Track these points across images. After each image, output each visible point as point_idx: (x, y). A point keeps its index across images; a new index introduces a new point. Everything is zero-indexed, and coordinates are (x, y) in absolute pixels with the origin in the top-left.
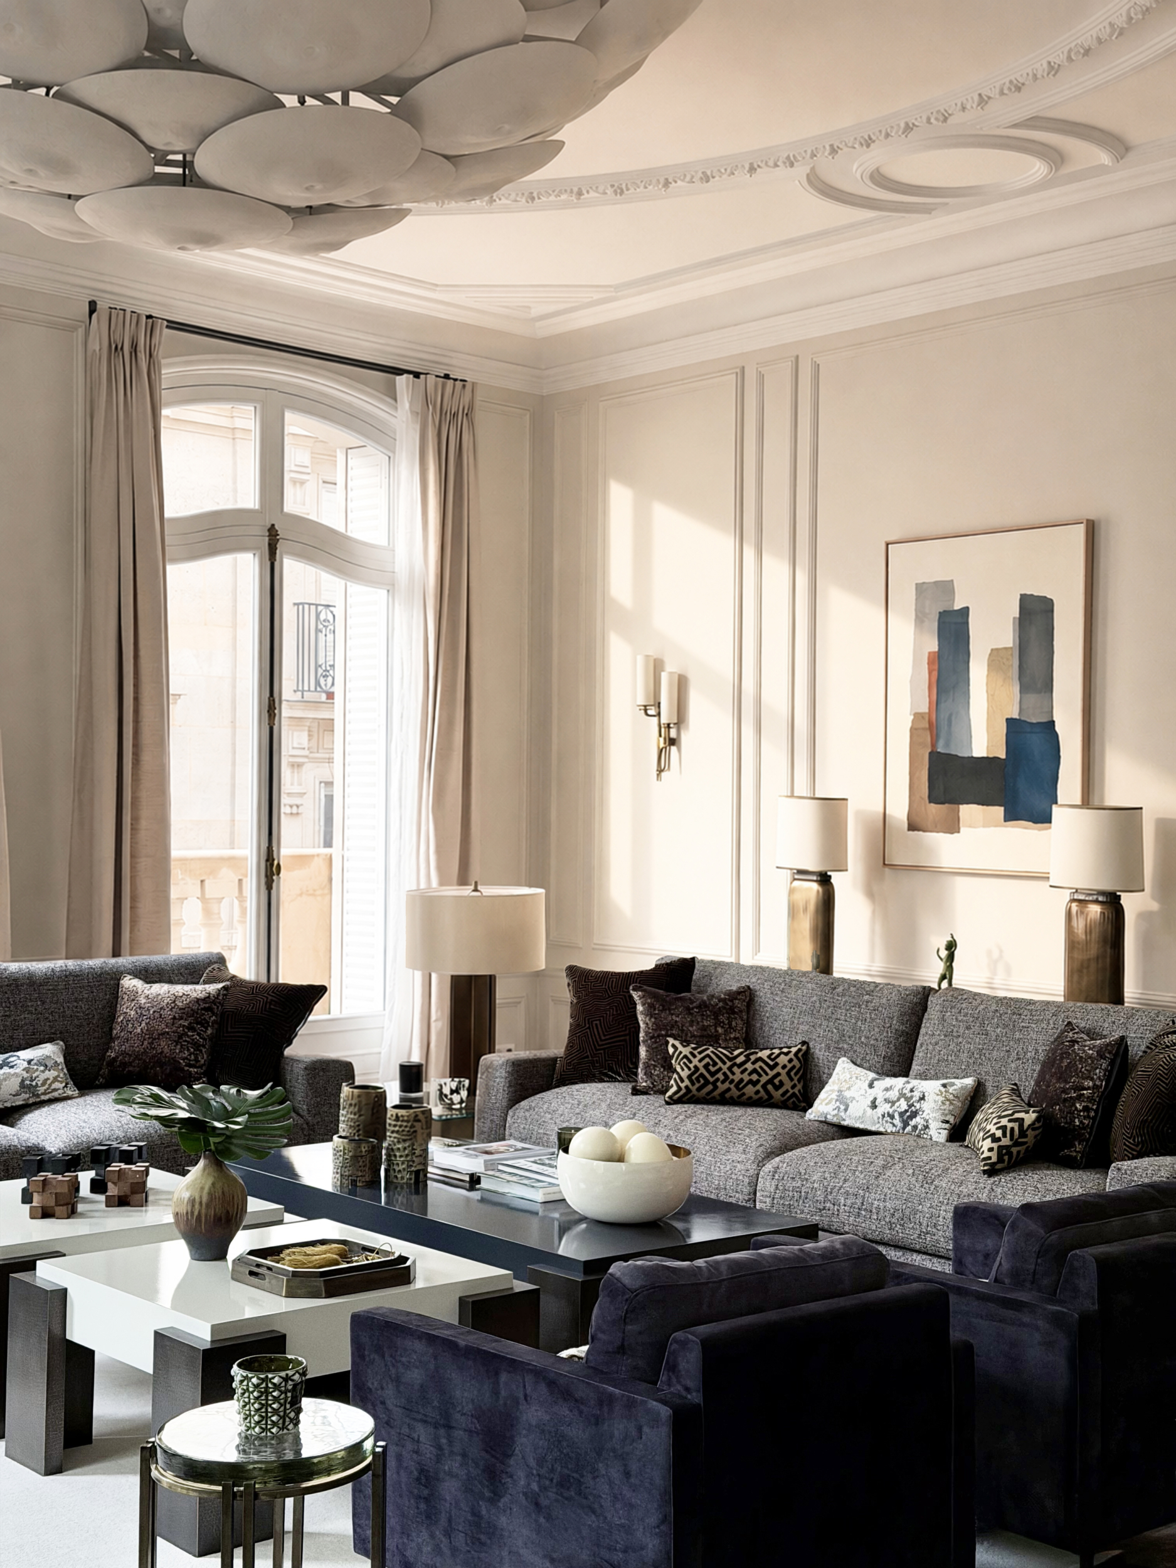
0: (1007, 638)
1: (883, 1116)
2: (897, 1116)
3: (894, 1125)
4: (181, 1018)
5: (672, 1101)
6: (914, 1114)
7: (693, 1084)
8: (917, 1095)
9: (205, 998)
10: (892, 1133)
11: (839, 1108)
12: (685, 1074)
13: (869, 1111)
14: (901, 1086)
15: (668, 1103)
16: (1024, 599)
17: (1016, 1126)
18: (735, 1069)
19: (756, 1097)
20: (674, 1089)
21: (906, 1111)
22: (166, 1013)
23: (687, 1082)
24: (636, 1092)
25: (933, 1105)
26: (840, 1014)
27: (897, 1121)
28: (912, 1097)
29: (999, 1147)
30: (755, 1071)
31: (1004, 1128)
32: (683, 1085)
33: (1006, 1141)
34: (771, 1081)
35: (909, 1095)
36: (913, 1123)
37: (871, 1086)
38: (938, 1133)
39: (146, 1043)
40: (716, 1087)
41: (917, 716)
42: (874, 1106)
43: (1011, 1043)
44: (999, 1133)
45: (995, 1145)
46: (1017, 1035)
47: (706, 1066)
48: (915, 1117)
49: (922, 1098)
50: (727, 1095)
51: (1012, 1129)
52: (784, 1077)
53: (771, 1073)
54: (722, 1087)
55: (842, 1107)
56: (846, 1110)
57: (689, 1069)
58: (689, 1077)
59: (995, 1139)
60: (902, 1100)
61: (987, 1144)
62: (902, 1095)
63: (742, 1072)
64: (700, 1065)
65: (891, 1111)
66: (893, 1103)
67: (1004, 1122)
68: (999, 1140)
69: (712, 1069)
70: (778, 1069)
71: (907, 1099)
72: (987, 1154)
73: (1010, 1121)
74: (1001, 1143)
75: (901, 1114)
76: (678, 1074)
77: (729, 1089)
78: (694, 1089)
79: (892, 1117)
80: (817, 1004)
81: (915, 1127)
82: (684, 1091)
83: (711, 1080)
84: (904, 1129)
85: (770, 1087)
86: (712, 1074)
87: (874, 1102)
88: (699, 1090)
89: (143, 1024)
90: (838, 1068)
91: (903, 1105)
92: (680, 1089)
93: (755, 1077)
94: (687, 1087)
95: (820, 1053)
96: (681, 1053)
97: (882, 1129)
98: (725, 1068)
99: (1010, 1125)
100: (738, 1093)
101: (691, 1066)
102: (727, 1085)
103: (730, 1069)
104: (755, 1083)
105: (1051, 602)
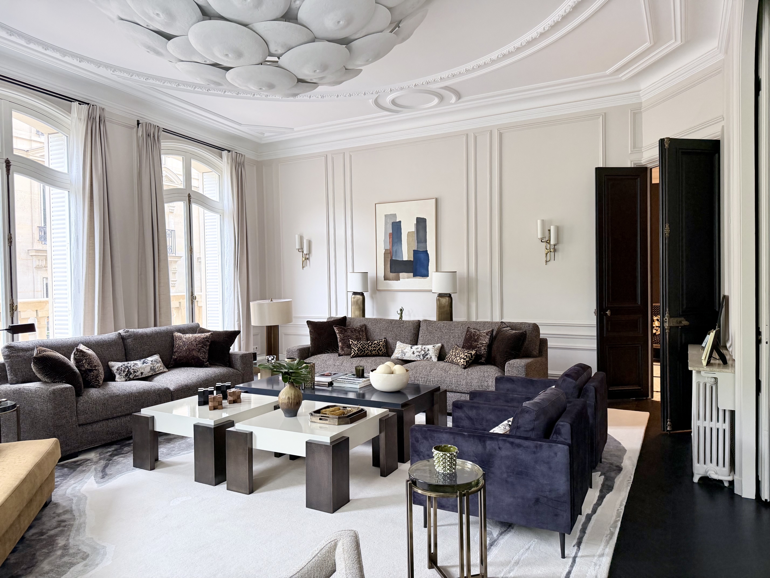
0: (413, 229)
1: (417, 356)
2: (421, 355)
3: (420, 358)
4: (199, 344)
5: (353, 357)
6: (427, 355)
7: (359, 352)
8: (426, 349)
9: (206, 338)
10: (419, 360)
11: (402, 355)
12: (356, 349)
13: (412, 355)
14: (421, 347)
15: (351, 358)
16: (417, 218)
17: (470, 355)
18: (369, 347)
19: (375, 354)
20: (353, 353)
21: (424, 354)
22: (193, 343)
23: (357, 351)
24: (340, 355)
25: (432, 352)
26: (395, 329)
27: (421, 357)
28: (425, 350)
29: (466, 361)
30: (374, 347)
32: (356, 352)
34: (379, 349)
35: (424, 350)
36: (427, 357)
37: (411, 348)
38: (435, 359)
39: (188, 353)
40: (365, 352)
41: (386, 250)
42: (413, 353)
43: (450, 334)
44: (465, 357)
45: (465, 361)
46: (452, 331)
47: (362, 346)
49: (428, 350)
50: (368, 354)
52: (382, 348)
53: (379, 347)
54: (366, 352)
55: (403, 355)
56: (405, 355)
57: (357, 347)
58: (358, 350)
59: (464, 359)
60: (422, 351)
61: (462, 360)
62: (422, 350)
63: (371, 347)
64: (360, 346)
65: (419, 354)
66: (420, 352)
69: (364, 347)
70: (380, 346)
71: (424, 351)
72: (463, 363)
74: (466, 360)
75: (423, 355)
76: (354, 349)
77: (368, 352)
78: (359, 353)
79: (420, 356)
80: (387, 327)
81: (427, 358)
82: (356, 354)
83: (364, 350)
84: (423, 359)
85: (379, 351)
86: (364, 349)
87: (414, 352)
88: (360, 353)
89: (186, 347)
90: (397, 345)
91: (423, 353)
92: (355, 353)
93: (375, 348)
94: (357, 353)
95: (390, 341)
96: (354, 343)
97: (416, 360)
98: (367, 347)
100: (371, 353)
101: (358, 347)
102: (368, 351)
103: (368, 347)
104: (375, 350)
105: (425, 219)
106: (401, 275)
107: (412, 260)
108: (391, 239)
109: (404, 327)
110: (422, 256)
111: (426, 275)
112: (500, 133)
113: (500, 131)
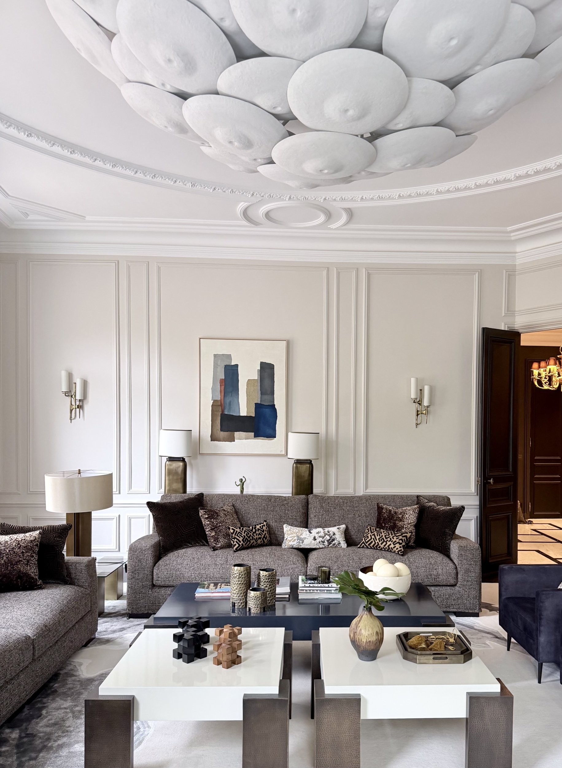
0: (255, 376)
1: (319, 542)
2: (326, 541)
3: (324, 545)
5: (237, 550)
6: (333, 540)
7: (244, 542)
8: (331, 533)
10: (322, 548)
11: (299, 542)
12: (241, 539)
13: (313, 541)
14: (323, 531)
15: (235, 551)
16: (262, 363)
18: (254, 534)
19: (260, 543)
20: (237, 545)
21: (330, 539)
23: (242, 542)
24: (215, 549)
25: (339, 536)
26: (277, 509)
27: (326, 543)
28: (330, 534)
30: (259, 534)
31: (401, 539)
32: (241, 544)
33: (404, 544)
34: (264, 537)
35: (328, 534)
36: (334, 542)
37: (310, 533)
38: (344, 545)
40: (250, 542)
41: (215, 401)
42: (315, 539)
47: (247, 535)
48: (334, 541)
49: (334, 534)
50: (253, 545)
51: (404, 539)
52: (267, 535)
53: (264, 534)
54: (252, 542)
55: (301, 542)
56: (303, 543)
57: (242, 537)
58: (243, 540)
60: (327, 536)
62: (325, 534)
63: (256, 535)
64: (245, 535)
65: (323, 540)
66: (323, 537)
67: (400, 537)
68: (401, 544)
69: (249, 536)
70: (265, 532)
71: (329, 535)
73: (402, 537)
75: (328, 541)
76: (238, 539)
77: (254, 542)
79: (323, 542)
81: (334, 544)
82: (241, 546)
84: (328, 546)
85: (264, 539)
87: (315, 537)
88: (245, 544)
90: (285, 529)
91: (328, 538)
92: (239, 545)
93: (260, 536)
94: (242, 544)
96: (237, 531)
97: (318, 547)
98: (251, 534)
99: (403, 538)
100: (256, 543)
101: (243, 536)
102: (253, 541)
104: (260, 538)
105: (273, 365)
106: (237, 434)
107: (254, 415)
108: (223, 387)
109: (289, 505)
110: (267, 411)
111: (272, 435)
112: (368, 273)
113: (369, 271)
